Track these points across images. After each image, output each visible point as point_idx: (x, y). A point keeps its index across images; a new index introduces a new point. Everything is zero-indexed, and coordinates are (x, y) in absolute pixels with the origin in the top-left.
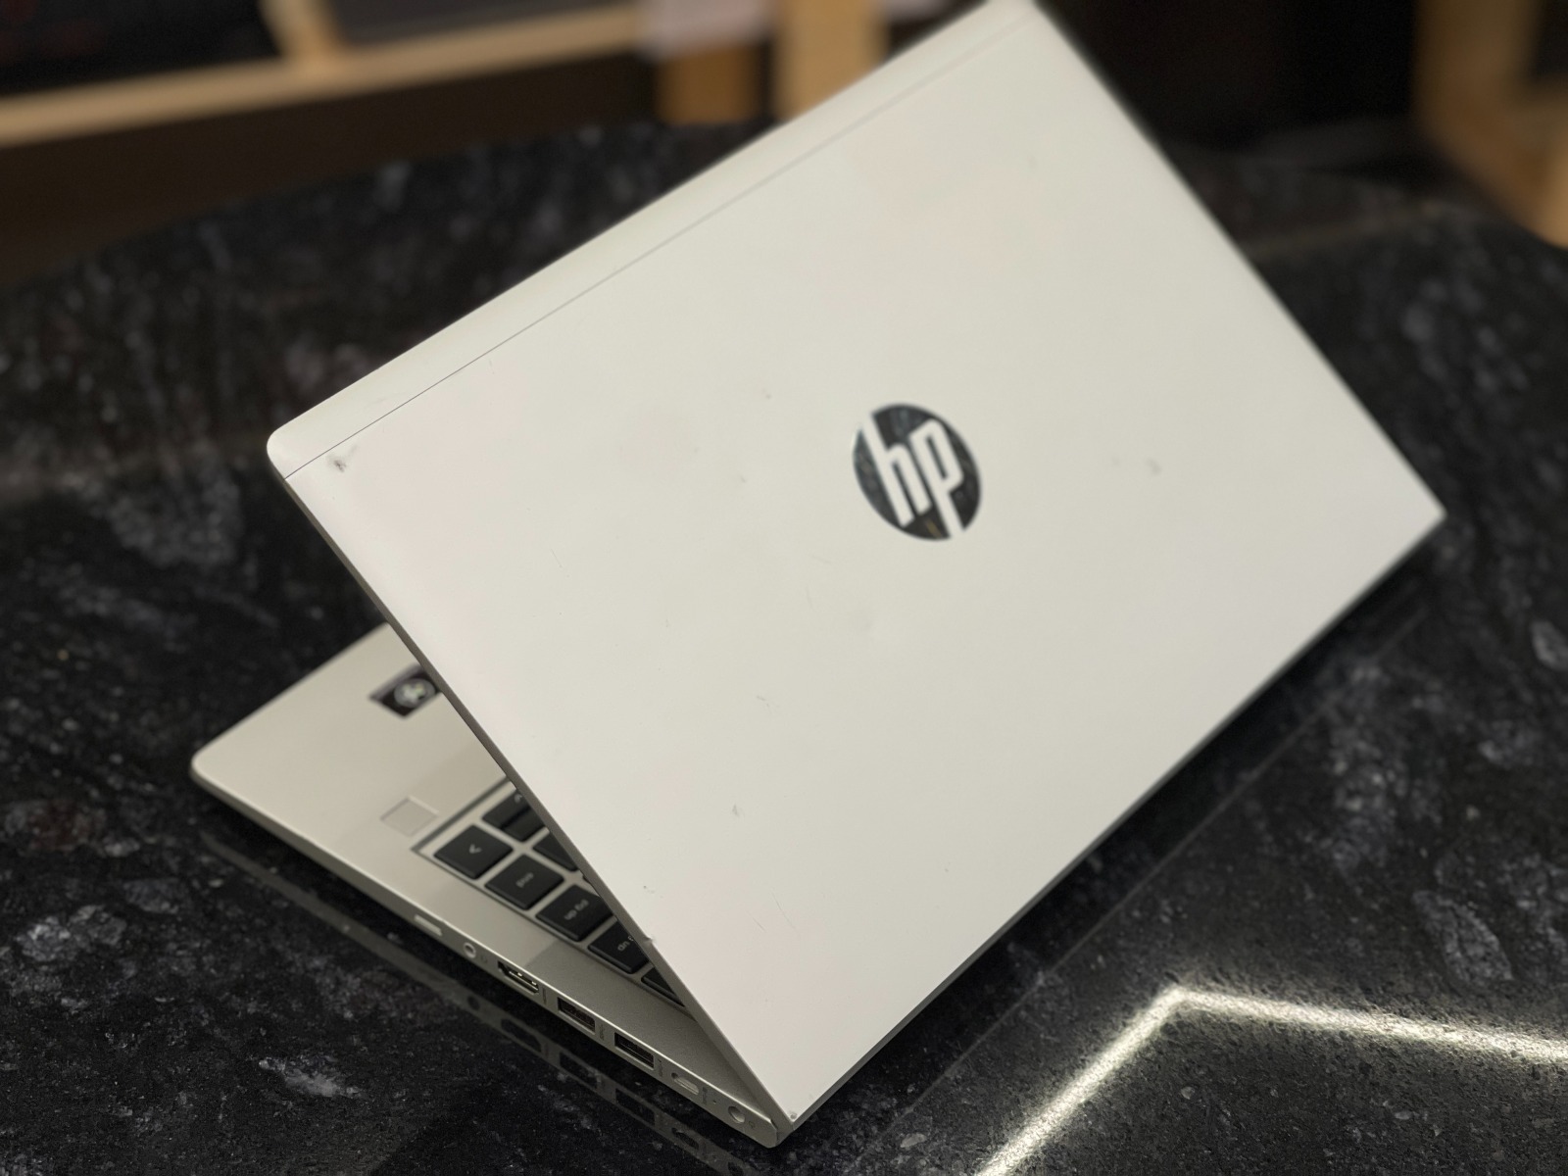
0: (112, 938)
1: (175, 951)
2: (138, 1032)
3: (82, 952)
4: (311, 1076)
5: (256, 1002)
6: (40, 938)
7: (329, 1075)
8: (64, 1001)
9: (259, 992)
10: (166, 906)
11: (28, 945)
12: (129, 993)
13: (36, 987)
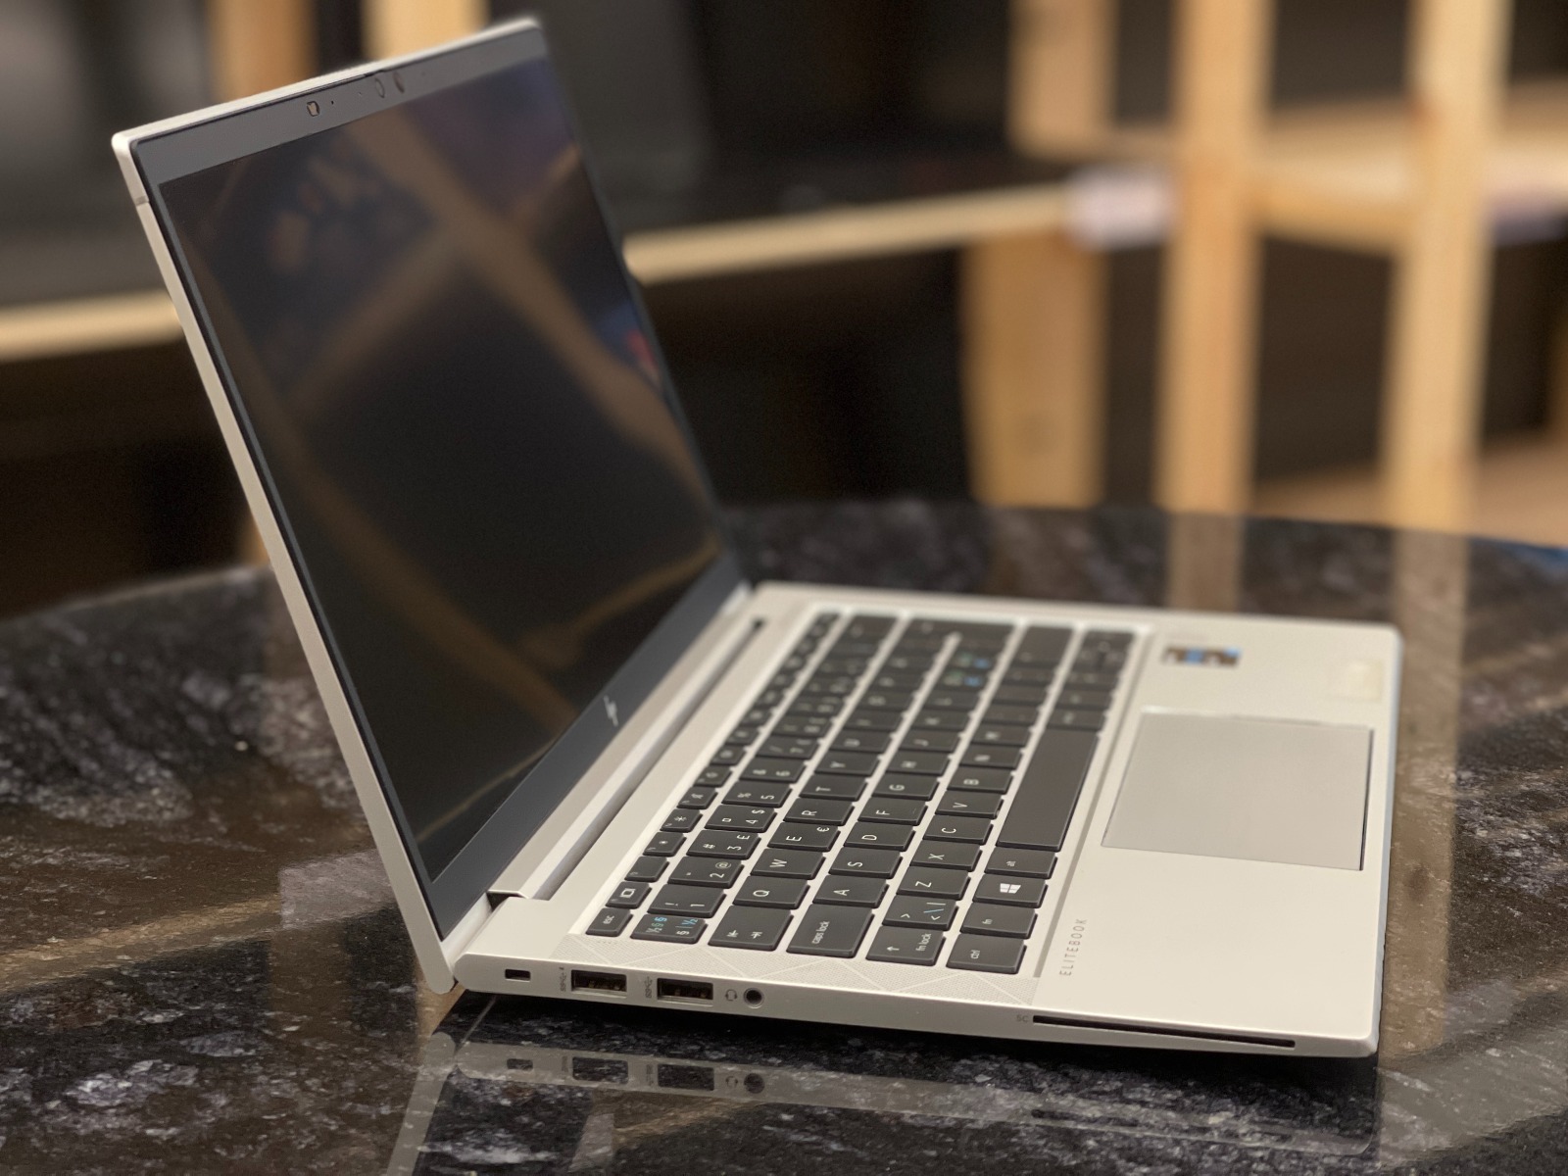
0: (186, 1080)
1: (269, 1084)
2: (254, 1143)
3: (152, 1096)
4: (487, 1151)
5: (388, 1107)
6: (95, 1090)
7: (508, 1147)
8: (150, 1132)
9: (388, 1098)
10: (238, 1051)
11: (82, 1096)
12: (227, 1117)
13: (109, 1126)
